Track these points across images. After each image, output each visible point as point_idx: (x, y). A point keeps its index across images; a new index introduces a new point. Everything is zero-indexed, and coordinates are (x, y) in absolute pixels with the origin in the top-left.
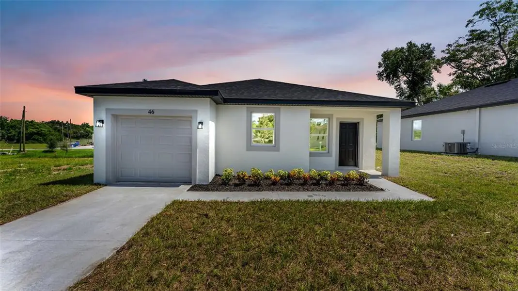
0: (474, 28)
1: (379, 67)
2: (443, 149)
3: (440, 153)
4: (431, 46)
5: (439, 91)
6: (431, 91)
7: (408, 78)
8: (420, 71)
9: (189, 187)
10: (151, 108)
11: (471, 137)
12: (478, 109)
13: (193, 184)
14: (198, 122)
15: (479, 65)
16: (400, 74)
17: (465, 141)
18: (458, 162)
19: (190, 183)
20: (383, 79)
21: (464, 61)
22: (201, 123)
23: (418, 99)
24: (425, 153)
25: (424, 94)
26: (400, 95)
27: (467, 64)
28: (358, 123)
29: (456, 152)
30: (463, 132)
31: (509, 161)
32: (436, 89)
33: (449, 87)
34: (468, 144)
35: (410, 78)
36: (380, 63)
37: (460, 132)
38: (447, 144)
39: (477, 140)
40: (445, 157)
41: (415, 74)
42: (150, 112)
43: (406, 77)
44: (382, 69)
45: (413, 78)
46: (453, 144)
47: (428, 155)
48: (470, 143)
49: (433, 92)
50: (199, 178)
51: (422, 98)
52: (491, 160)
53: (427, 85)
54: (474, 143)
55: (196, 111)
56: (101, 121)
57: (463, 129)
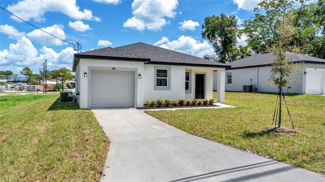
0: (258, 13)
1: (203, 28)
2: (242, 89)
3: (241, 92)
4: (235, 18)
5: (240, 50)
6: (236, 50)
7: (222, 39)
8: (229, 35)
10: (114, 66)
11: (254, 83)
12: (257, 68)
14: (138, 74)
15: (260, 36)
16: (217, 36)
17: (252, 85)
18: (248, 95)
20: (205, 37)
21: (253, 33)
23: (228, 55)
24: (234, 92)
25: (232, 51)
26: (217, 51)
27: (255, 35)
28: (204, 74)
29: (248, 90)
30: (251, 80)
31: (267, 94)
32: (239, 49)
33: (246, 48)
35: (223, 39)
36: (203, 25)
38: (244, 86)
39: (257, 85)
40: (243, 93)
41: (226, 37)
43: (221, 38)
44: (204, 30)
45: (225, 39)
46: (247, 86)
47: (235, 93)
48: (254, 86)
49: (237, 51)
51: (231, 54)
52: (261, 94)
53: (233, 45)
54: (256, 86)
55: (137, 69)
56: (85, 73)
57: (251, 78)
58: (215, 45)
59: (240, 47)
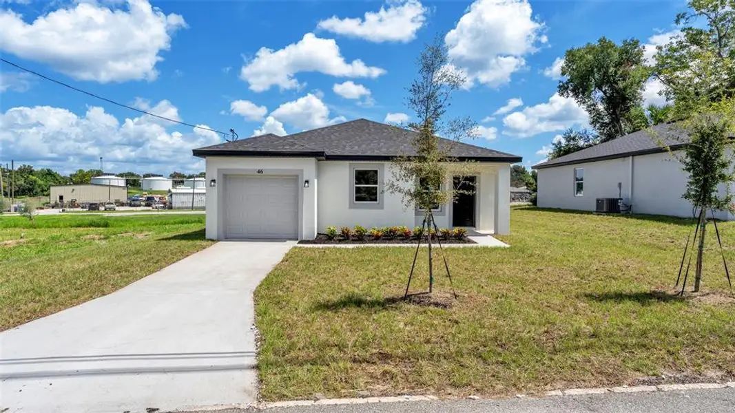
0: (688, 25)
1: (563, 74)
2: (594, 207)
5: (651, 116)
6: (640, 116)
7: (605, 94)
8: (621, 85)
9: (297, 242)
10: (260, 167)
11: (626, 193)
12: (631, 157)
13: (299, 240)
14: (305, 181)
16: (593, 87)
19: (297, 239)
20: (568, 94)
21: (678, 73)
22: (307, 182)
23: (621, 129)
25: (630, 120)
26: (595, 121)
27: (681, 79)
28: (475, 177)
29: (605, 210)
30: (620, 185)
32: (647, 113)
33: (665, 111)
34: (619, 201)
35: (607, 94)
36: (563, 69)
37: (617, 185)
38: (599, 200)
39: (630, 197)
40: (595, 217)
41: (614, 88)
42: (259, 172)
43: (603, 92)
44: (566, 78)
45: (612, 94)
46: (603, 200)
48: (621, 199)
49: (642, 118)
50: (305, 234)
51: (627, 126)
53: (633, 105)
54: (628, 199)
55: (302, 171)
56: (214, 181)
57: (620, 182)
58: (592, 109)
59: (651, 108)
